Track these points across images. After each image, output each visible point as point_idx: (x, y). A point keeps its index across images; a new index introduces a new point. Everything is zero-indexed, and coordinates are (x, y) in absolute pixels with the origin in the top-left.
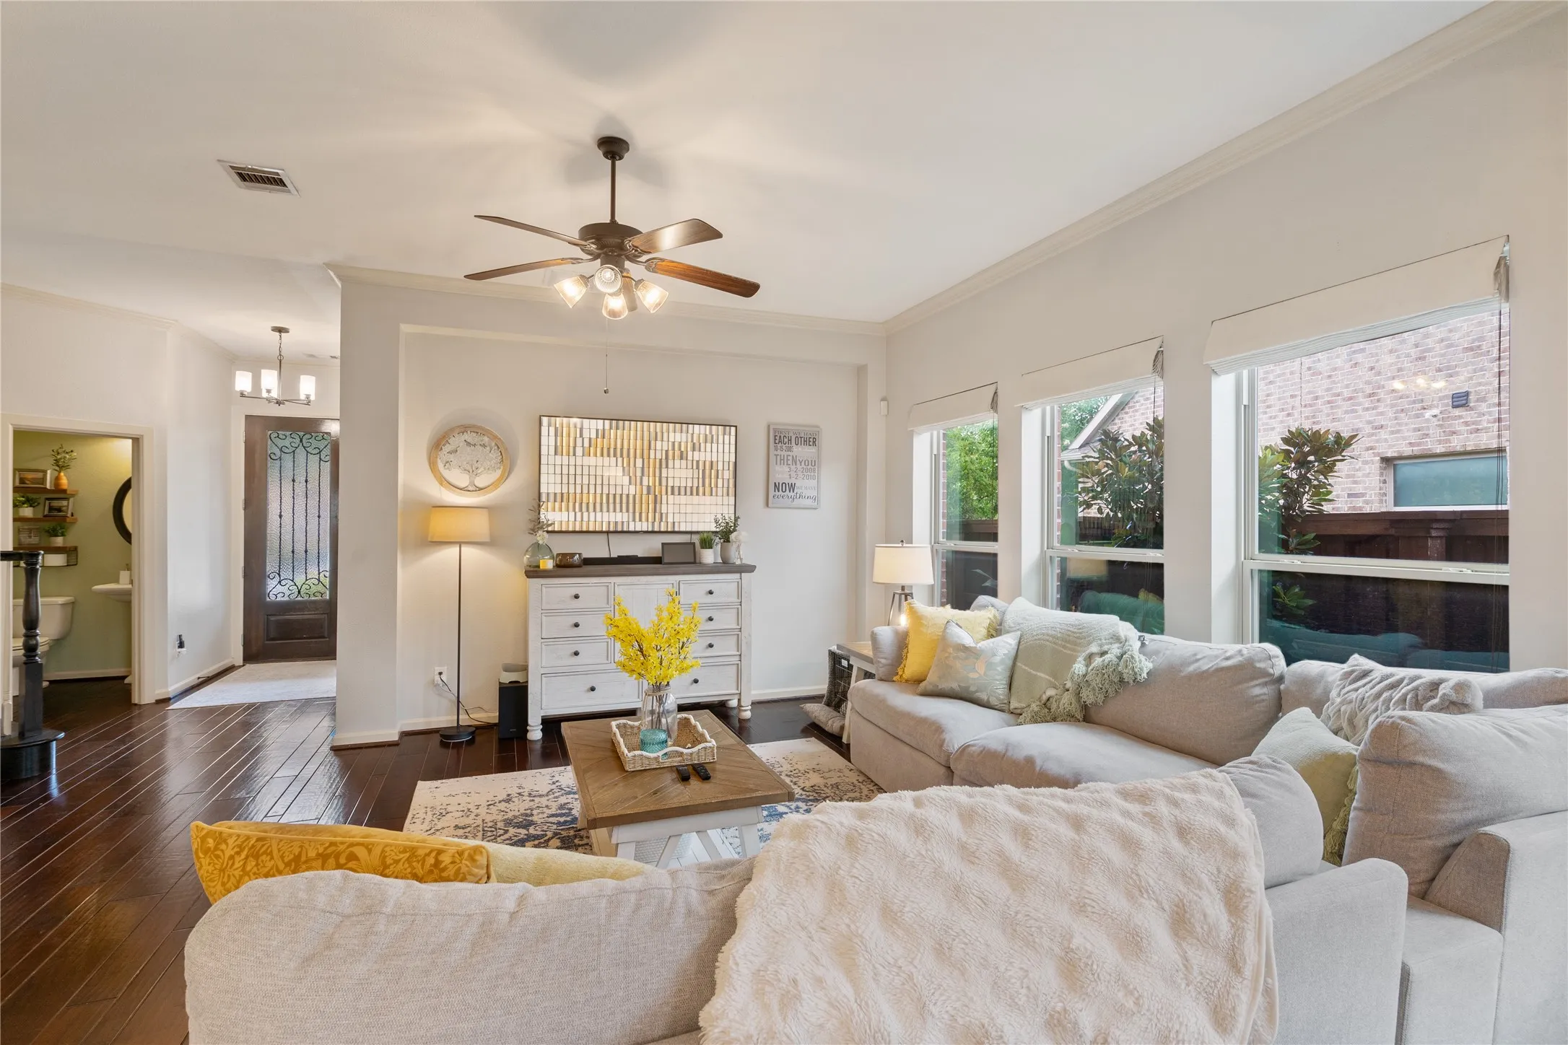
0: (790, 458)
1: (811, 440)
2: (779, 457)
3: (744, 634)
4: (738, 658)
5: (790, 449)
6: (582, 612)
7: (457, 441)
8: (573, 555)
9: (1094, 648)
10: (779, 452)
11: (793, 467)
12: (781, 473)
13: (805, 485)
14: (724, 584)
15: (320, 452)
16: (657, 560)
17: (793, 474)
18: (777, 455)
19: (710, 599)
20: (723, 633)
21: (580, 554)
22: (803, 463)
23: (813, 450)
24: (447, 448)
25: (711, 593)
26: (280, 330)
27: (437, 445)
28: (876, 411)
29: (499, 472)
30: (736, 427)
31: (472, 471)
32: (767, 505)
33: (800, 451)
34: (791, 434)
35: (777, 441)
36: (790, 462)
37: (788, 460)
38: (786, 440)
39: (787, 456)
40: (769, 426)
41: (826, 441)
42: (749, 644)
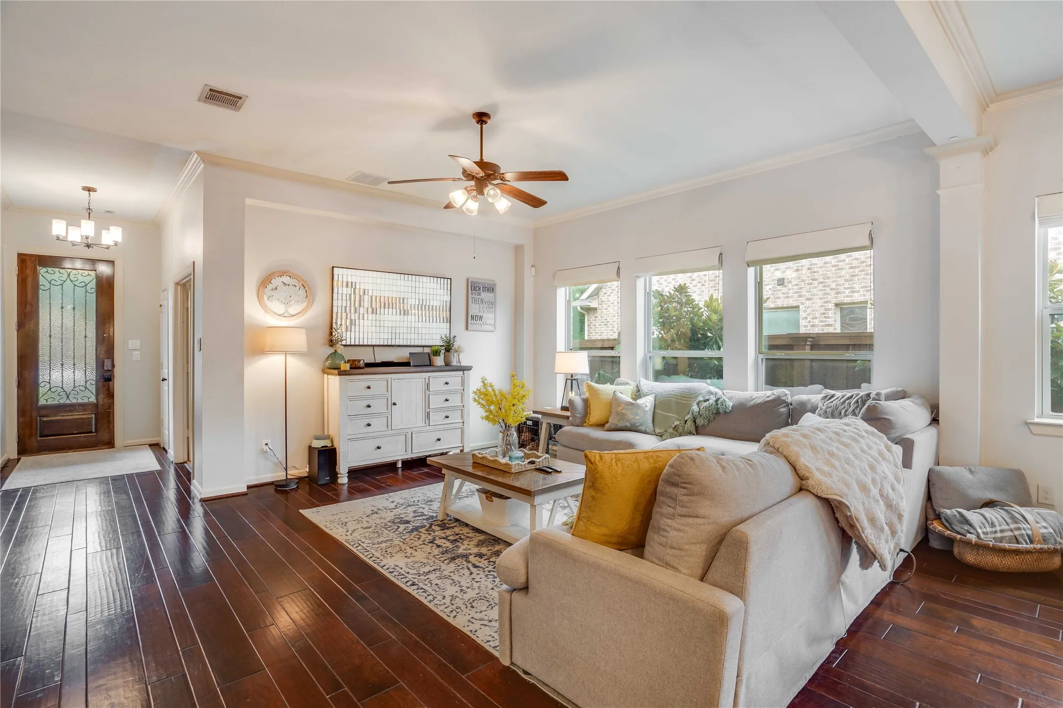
0: (480, 300)
1: (491, 289)
2: (473, 299)
3: (466, 409)
4: (462, 424)
5: (479, 294)
6: (373, 397)
7: (277, 281)
8: (359, 361)
9: (701, 399)
10: (473, 296)
11: (481, 306)
12: (474, 310)
13: (488, 317)
14: (454, 378)
15: (86, 285)
16: (407, 364)
17: (481, 309)
18: (472, 298)
19: (447, 387)
20: (454, 408)
21: (363, 360)
22: (487, 303)
23: (491, 295)
24: (270, 287)
25: (447, 383)
26: (89, 190)
27: (265, 282)
28: (529, 274)
29: (305, 304)
30: (451, 279)
31: (287, 304)
32: (467, 329)
33: (485, 296)
34: (480, 285)
35: (473, 289)
36: (480, 302)
37: (478, 301)
38: (477, 289)
39: (478, 298)
40: (468, 280)
41: (498, 289)
42: (468, 415)
